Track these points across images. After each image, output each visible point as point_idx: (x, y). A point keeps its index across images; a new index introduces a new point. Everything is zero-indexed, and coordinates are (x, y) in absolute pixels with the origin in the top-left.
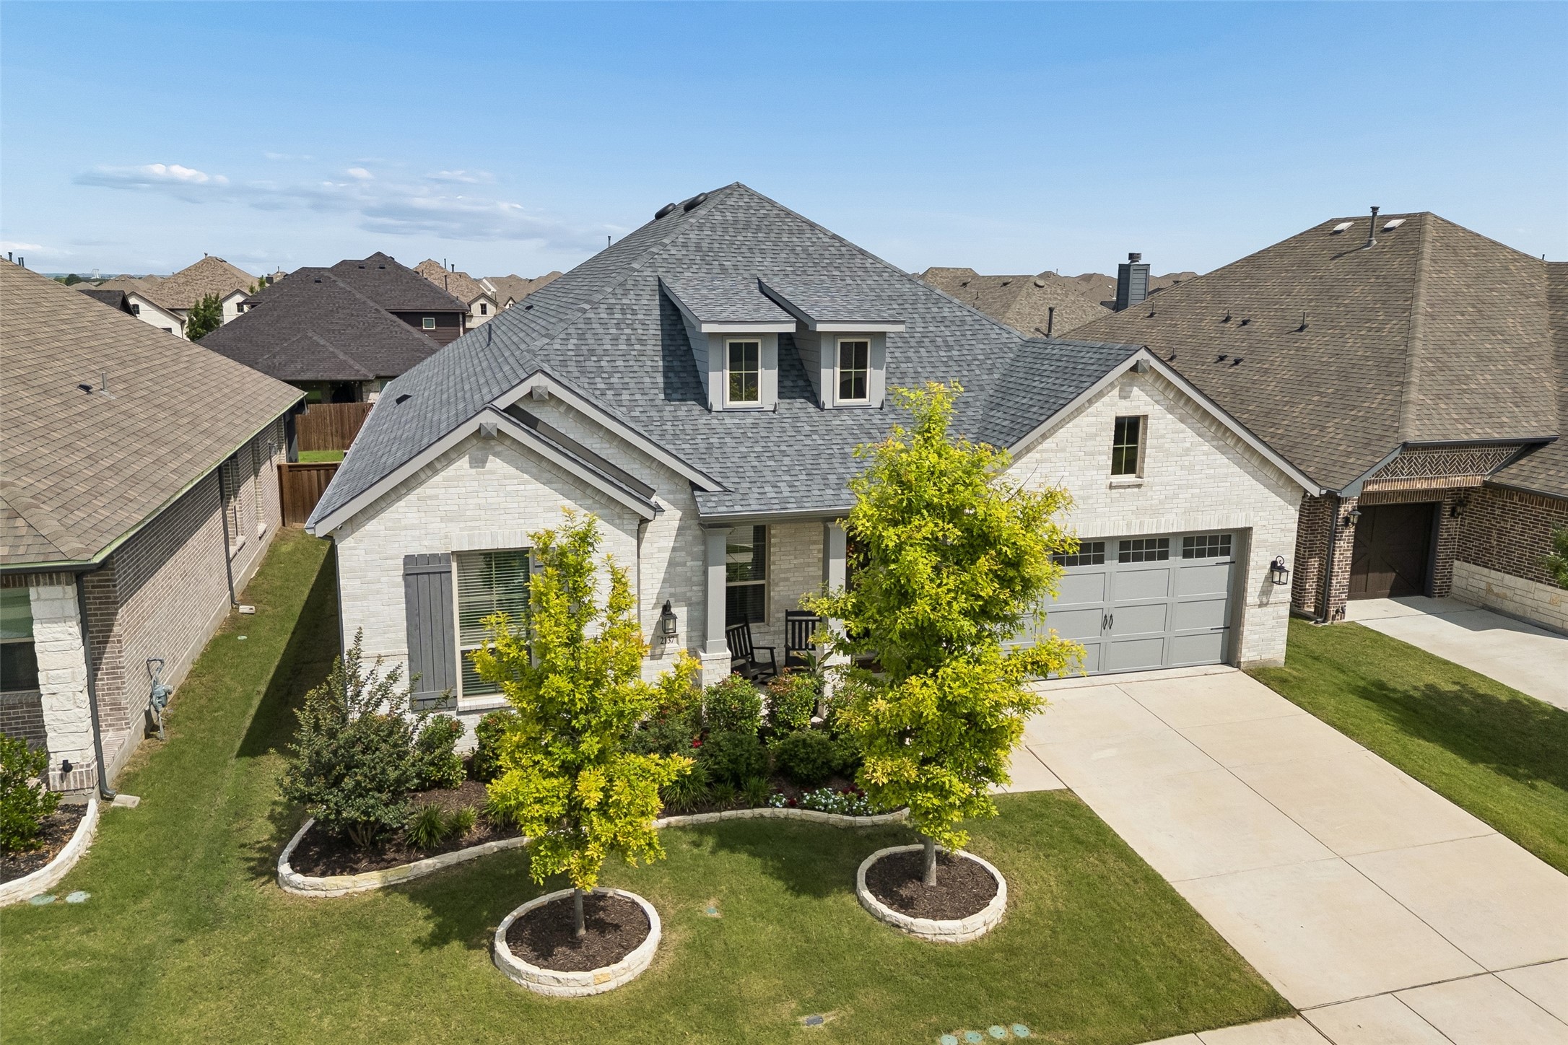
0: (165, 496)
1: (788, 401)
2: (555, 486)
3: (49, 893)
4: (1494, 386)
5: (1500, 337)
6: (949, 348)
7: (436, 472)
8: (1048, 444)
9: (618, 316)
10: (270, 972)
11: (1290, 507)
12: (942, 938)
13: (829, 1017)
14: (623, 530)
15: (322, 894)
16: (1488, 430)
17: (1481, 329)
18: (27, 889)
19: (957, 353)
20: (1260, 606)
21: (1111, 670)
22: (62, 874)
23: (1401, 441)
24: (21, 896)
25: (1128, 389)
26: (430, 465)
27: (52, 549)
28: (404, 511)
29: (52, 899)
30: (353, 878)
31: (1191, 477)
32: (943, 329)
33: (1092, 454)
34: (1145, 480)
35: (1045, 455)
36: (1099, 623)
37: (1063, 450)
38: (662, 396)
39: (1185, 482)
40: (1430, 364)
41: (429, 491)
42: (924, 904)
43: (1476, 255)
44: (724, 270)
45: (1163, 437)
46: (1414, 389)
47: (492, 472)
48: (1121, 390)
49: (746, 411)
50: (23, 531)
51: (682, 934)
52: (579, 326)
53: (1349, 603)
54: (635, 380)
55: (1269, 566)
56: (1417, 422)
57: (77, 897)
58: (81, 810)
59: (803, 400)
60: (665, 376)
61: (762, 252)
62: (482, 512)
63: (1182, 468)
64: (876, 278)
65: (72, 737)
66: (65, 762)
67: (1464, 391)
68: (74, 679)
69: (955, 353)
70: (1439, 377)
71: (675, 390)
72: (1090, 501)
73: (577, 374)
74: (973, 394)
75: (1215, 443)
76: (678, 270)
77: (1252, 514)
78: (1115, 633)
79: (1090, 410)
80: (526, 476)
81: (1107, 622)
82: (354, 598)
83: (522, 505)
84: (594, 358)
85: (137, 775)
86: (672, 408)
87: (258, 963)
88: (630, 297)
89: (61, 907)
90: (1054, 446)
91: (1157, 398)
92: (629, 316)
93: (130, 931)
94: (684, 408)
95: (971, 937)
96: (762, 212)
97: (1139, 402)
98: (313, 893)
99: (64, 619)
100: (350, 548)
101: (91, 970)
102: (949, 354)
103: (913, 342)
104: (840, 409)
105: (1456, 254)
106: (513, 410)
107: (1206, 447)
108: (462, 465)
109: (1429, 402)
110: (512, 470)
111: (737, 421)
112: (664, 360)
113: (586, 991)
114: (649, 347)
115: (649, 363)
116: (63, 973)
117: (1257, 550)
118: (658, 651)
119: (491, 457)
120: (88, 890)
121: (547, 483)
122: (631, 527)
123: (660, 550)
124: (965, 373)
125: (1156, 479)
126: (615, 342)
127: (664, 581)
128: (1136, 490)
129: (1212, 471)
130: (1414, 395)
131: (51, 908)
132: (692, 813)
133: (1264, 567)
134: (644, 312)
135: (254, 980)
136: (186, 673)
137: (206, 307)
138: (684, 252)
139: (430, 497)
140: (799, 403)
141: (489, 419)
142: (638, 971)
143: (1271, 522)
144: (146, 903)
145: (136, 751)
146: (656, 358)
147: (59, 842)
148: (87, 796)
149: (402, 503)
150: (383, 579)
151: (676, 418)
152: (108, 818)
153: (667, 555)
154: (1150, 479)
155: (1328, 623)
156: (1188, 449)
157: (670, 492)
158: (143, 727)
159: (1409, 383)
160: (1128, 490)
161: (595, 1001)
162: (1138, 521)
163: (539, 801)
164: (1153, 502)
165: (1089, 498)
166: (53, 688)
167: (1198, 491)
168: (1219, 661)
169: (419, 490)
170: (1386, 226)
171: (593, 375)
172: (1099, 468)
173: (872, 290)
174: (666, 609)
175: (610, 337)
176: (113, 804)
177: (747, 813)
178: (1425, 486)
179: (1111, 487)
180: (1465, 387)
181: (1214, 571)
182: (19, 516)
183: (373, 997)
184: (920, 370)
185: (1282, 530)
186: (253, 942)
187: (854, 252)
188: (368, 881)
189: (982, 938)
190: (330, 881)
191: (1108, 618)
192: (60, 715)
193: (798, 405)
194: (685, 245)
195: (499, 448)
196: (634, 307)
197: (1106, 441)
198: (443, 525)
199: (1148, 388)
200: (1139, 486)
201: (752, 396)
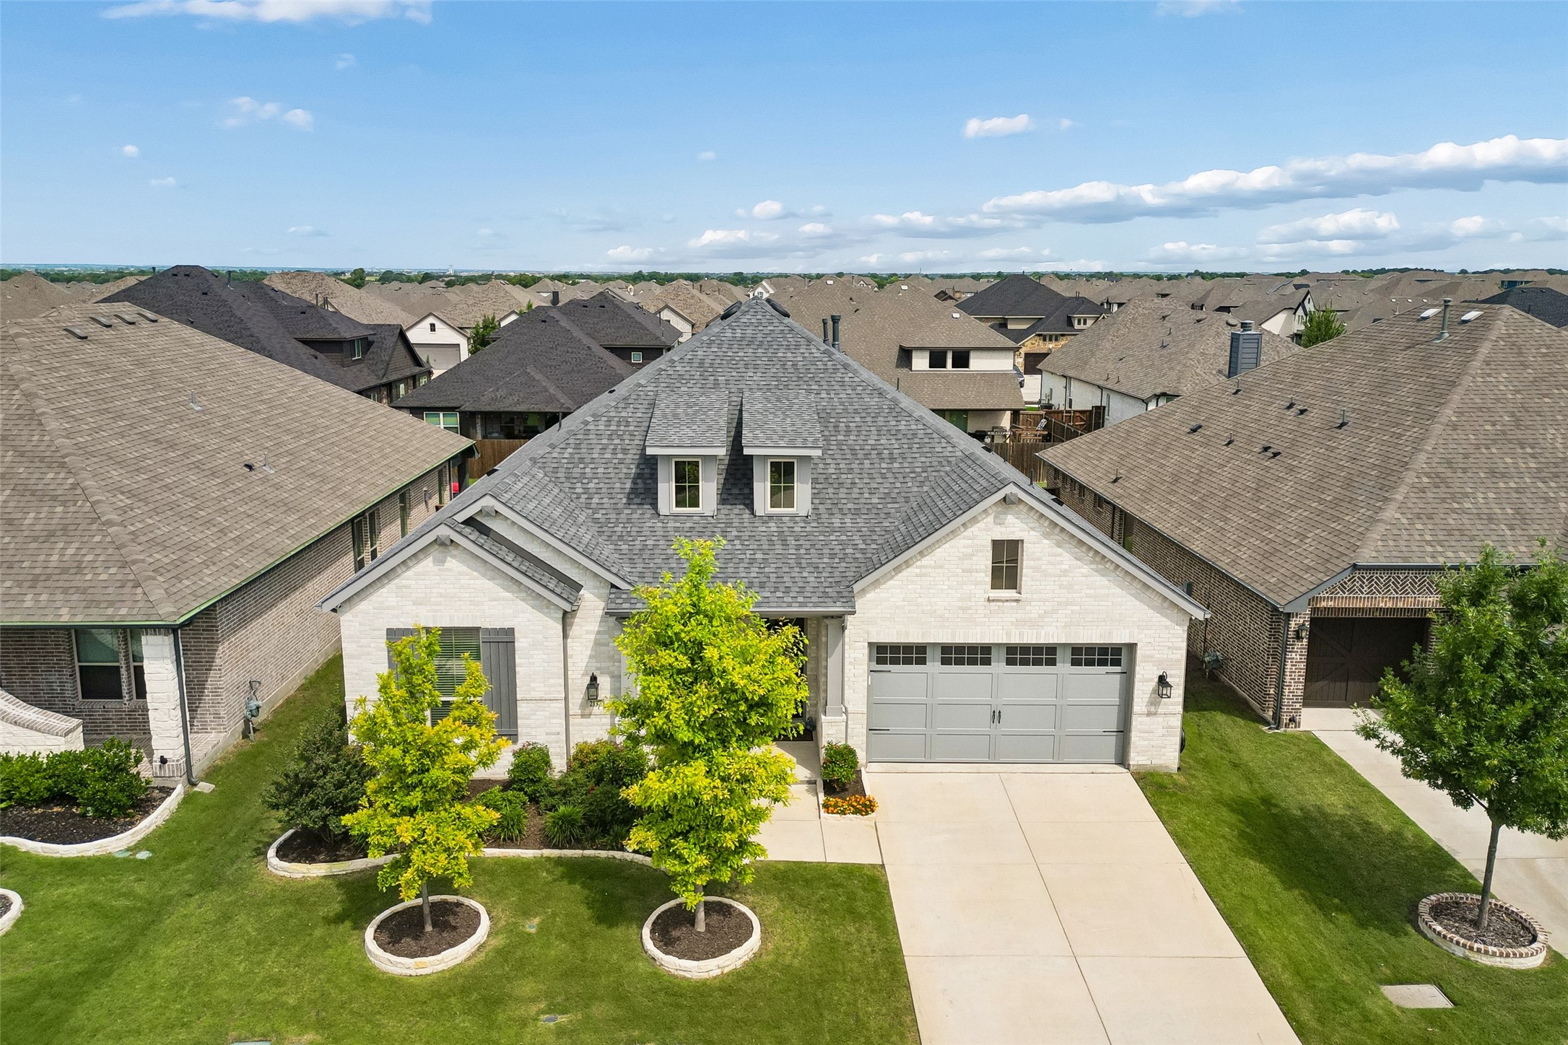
0: (271, 560)
1: (729, 507)
2: (497, 581)
3: (128, 850)
4: (1493, 506)
5: (1529, 450)
6: (892, 459)
7: (409, 568)
8: (926, 561)
9: (613, 428)
10: (229, 926)
11: (1177, 627)
12: (682, 973)
13: (563, 1019)
14: (550, 617)
15: (288, 875)
16: (1462, 554)
17: (1510, 441)
18: (114, 845)
19: (898, 465)
20: (1149, 714)
21: (1002, 760)
22: (139, 837)
23: (1352, 562)
24: (110, 849)
25: (1002, 516)
26: (404, 562)
27: (153, 611)
28: (386, 595)
29: (127, 854)
30: (309, 866)
31: (1070, 596)
32: (893, 441)
33: (970, 571)
34: (1023, 596)
35: (924, 570)
36: (989, 717)
37: (941, 567)
38: (624, 501)
39: (1065, 600)
40: (1425, 480)
41: (404, 582)
42: (683, 945)
43: (1545, 355)
44: (716, 385)
45: (1039, 559)
46: (1393, 506)
47: (449, 570)
48: (995, 517)
49: (690, 516)
50: (139, 597)
51: (499, 941)
52: (578, 437)
53: (1304, 710)
54: (608, 486)
55: (1157, 680)
56: (1380, 543)
57: (143, 855)
58: (167, 791)
59: (742, 507)
60: (634, 483)
61: (756, 367)
62: (443, 599)
63: (1061, 587)
64: (850, 392)
65: (168, 740)
66: (162, 757)
67: (1454, 511)
68: (169, 701)
69: (896, 465)
70: (1430, 495)
71: (637, 495)
72: (970, 612)
73: (563, 480)
74: (897, 506)
75: (1094, 566)
76: (677, 385)
77: (1136, 631)
78: (1003, 728)
79: (965, 534)
80: (475, 573)
81: (996, 716)
82: (352, 657)
83: (473, 595)
84: (582, 466)
85: (221, 768)
86: (629, 511)
87: (227, 917)
88: (628, 410)
89: (132, 860)
90: (932, 563)
91: (1032, 525)
92: (622, 428)
93: (164, 885)
94: (639, 512)
95: (705, 976)
96: (769, 328)
97: (1013, 527)
98: (282, 873)
99: (164, 658)
100: (349, 621)
101: (128, 907)
102: (890, 466)
103: (861, 454)
104: (770, 517)
105: (1520, 354)
106: (470, 522)
107: (1085, 569)
108: (427, 564)
109: (1404, 521)
110: (464, 569)
111: (678, 525)
112: (638, 467)
113: (408, 972)
114: (630, 456)
115: (625, 471)
116: (112, 907)
117: (1143, 664)
118: (587, 712)
119: (449, 559)
120: (152, 851)
121: (492, 579)
122: (557, 615)
123: (587, 632)
124: (898, 485)
125: (1034, 596)
126: (602, 451)
127: (591, 657)
128: (1015, 604)
129: (1092, 591)
130: (1390, 513)
131: (126, 860)
132: (563, 848)
133: (1152, 680)
134: (635, 424)
135: (218, 929)
136: (296, 686)
137: (485, 327)
138: (687, 369)
139: (405, 587)
140: (738, 509)
141: (444, 531)
142: (451, 964)
143: (1157, 640)
144: (183, 866)
145: (231, 749)
146: (632, 466)
147: (146, 813)
148: (177, 782)
149: (384, 590)
150: (372, 645)
151: (629, 521)
152: (188, 799)
153: (593, 637)
154: (1028, 596)
155: (1282, 730)
156: (1066, 571)
157: (595, 588)
158: (241, 730)
159: (1391, 500)
160: (1006, 604)
161: (411, 980)
162: (1018, 631)
163: (382, 833)
164: (1032, 616)
165: (968, 608)
166: (156, 706)
167: (1078, 608)
168: (1113, 761)
169: (396, 581)
170: (1464, 318)
171: (575, 481)
172: (977, 583)
173: (842, 404)
174: (594, 679)
175: (600, 446)
176: (196, 789)
177: (603, 854)
178: (1389, 605)
179: (989, 600)
180: (1456, 505)
181: (1104, 679)
182: (140, 585)
183: (278, 955)
184: (857, 481)
185: (1169, 648)
186: (231, 903)
187: (839, 367)
188: (317, 870)
189: (715, 978)
190: (295, 866)
191: (997, 714)
192: (160, 724)
193: (736, 511)
194: (690, 362)
195: (455, 552)
196: (629, 420)
197: (985, 561)
198: (414, 607)
199: (1022, 517)
200: (1017, 601)
201: (695, 503)
